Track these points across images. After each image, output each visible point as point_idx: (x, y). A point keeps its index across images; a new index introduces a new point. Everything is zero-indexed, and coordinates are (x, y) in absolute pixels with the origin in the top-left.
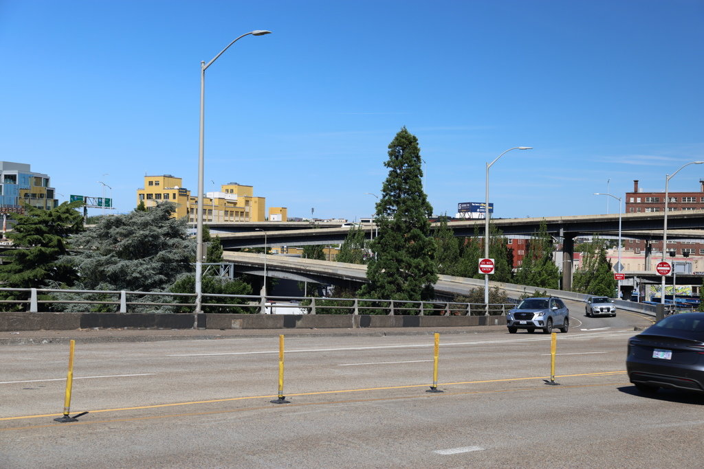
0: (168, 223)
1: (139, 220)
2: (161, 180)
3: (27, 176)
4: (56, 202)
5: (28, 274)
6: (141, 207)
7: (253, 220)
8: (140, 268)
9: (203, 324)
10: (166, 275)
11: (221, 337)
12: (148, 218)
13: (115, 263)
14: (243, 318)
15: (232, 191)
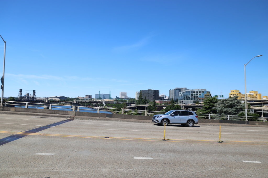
0: (237, 100)
1: (230, 100)
2: (234, 91)
3: (206, 91)
4: (212, 96)
5: (207, 111)
6: (230, 97)
7: (258, 99)
8: (231, 110)
9: (248, 123)
10: (237, 112)
11: (253, 127)
12: (232, 99)
13: (225, 109)
14: (258, 122)
15: (252, 93)
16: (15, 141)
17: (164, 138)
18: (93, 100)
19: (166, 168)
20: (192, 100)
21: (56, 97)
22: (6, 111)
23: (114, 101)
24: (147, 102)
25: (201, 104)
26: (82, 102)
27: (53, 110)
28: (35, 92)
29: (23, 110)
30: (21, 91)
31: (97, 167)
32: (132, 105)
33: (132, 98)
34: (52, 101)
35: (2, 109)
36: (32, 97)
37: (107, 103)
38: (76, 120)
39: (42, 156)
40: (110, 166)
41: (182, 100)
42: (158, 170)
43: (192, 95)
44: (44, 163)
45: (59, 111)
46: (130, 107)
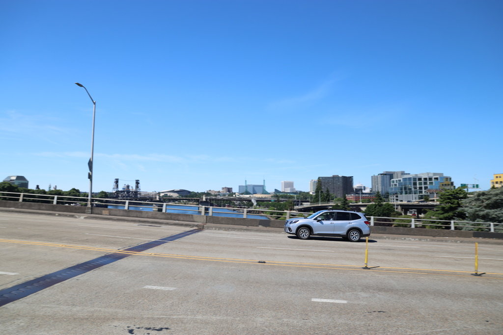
1: (493, 193)
2: (502, 175)
3: (442, 178)
4: (455, 186)
5: (446, 215)
6: (493, 188)
8: (496, 213)
12: (498, 192)
13: (483, 211)
16: (111, 263)
17: (366, 264)
18: (234, 195)
19: (372, 320)
20: (415, 194)
21: (173, 191)
22: (96, 214)
23: (272, 197)
24: (330, 198)
25: (433, 201)
26: (216, 200)
27: (169, 214)
28: (139, 183)
29: (122, 213)
30: (117, 181)
31: (246, 314)
32: (303, 203)
33: (304, 192)
34: (166, 199)
35: (90, 211)
36: (135, 192)
37: (260, 202)
38: (206, 231)
39: (155, 291)
40: (269, 312)
41: (396, 194)
42: (357, 323)
43: (415, 184)
44: (158, 303)
45: (178, 215)
46: (300, 207)
